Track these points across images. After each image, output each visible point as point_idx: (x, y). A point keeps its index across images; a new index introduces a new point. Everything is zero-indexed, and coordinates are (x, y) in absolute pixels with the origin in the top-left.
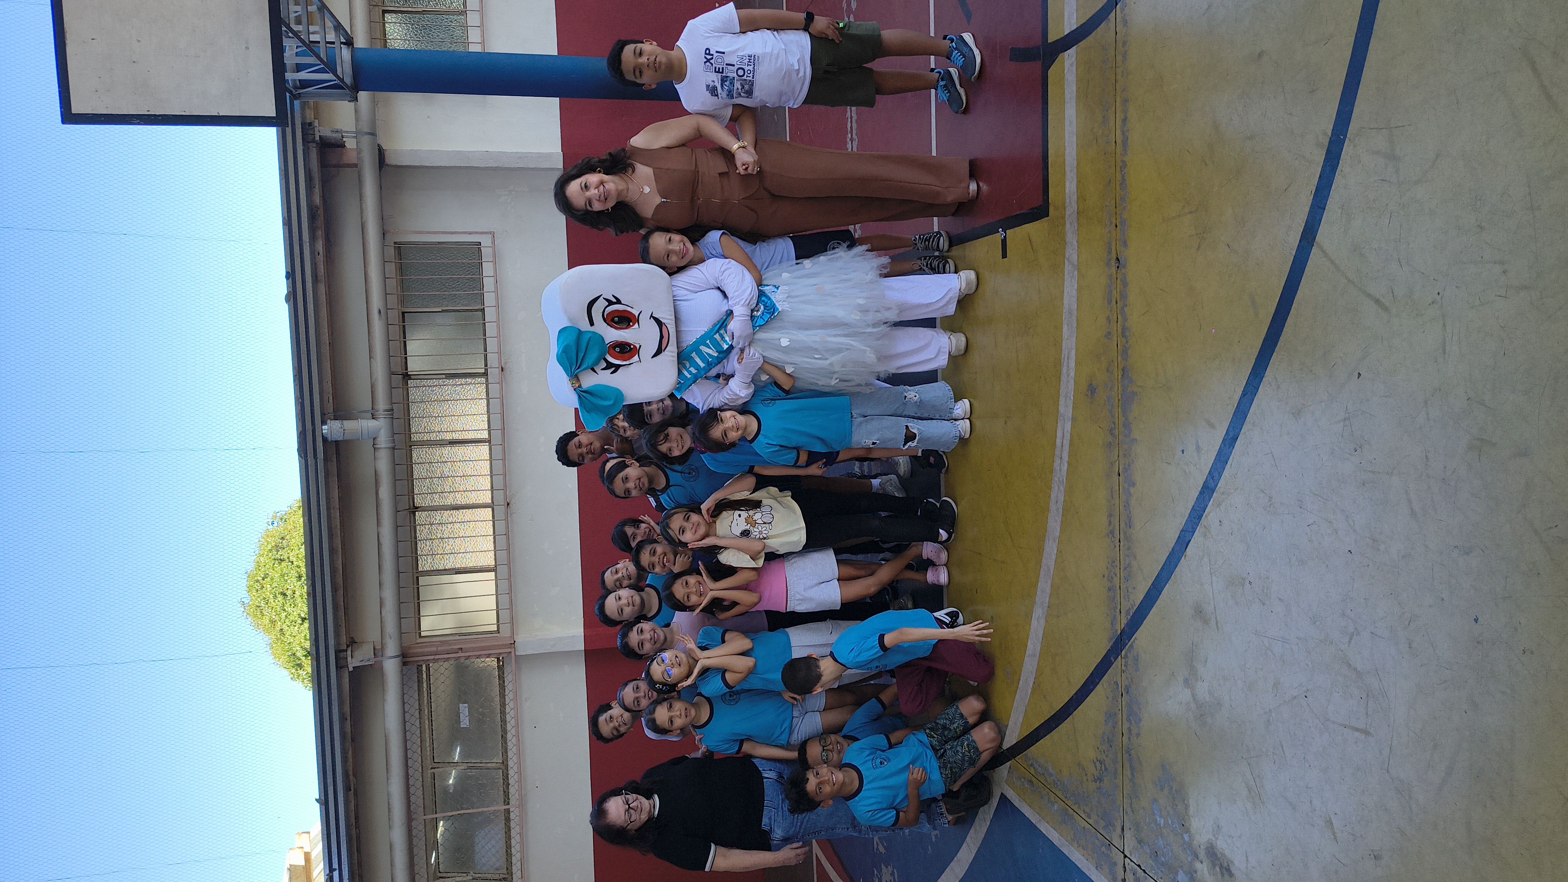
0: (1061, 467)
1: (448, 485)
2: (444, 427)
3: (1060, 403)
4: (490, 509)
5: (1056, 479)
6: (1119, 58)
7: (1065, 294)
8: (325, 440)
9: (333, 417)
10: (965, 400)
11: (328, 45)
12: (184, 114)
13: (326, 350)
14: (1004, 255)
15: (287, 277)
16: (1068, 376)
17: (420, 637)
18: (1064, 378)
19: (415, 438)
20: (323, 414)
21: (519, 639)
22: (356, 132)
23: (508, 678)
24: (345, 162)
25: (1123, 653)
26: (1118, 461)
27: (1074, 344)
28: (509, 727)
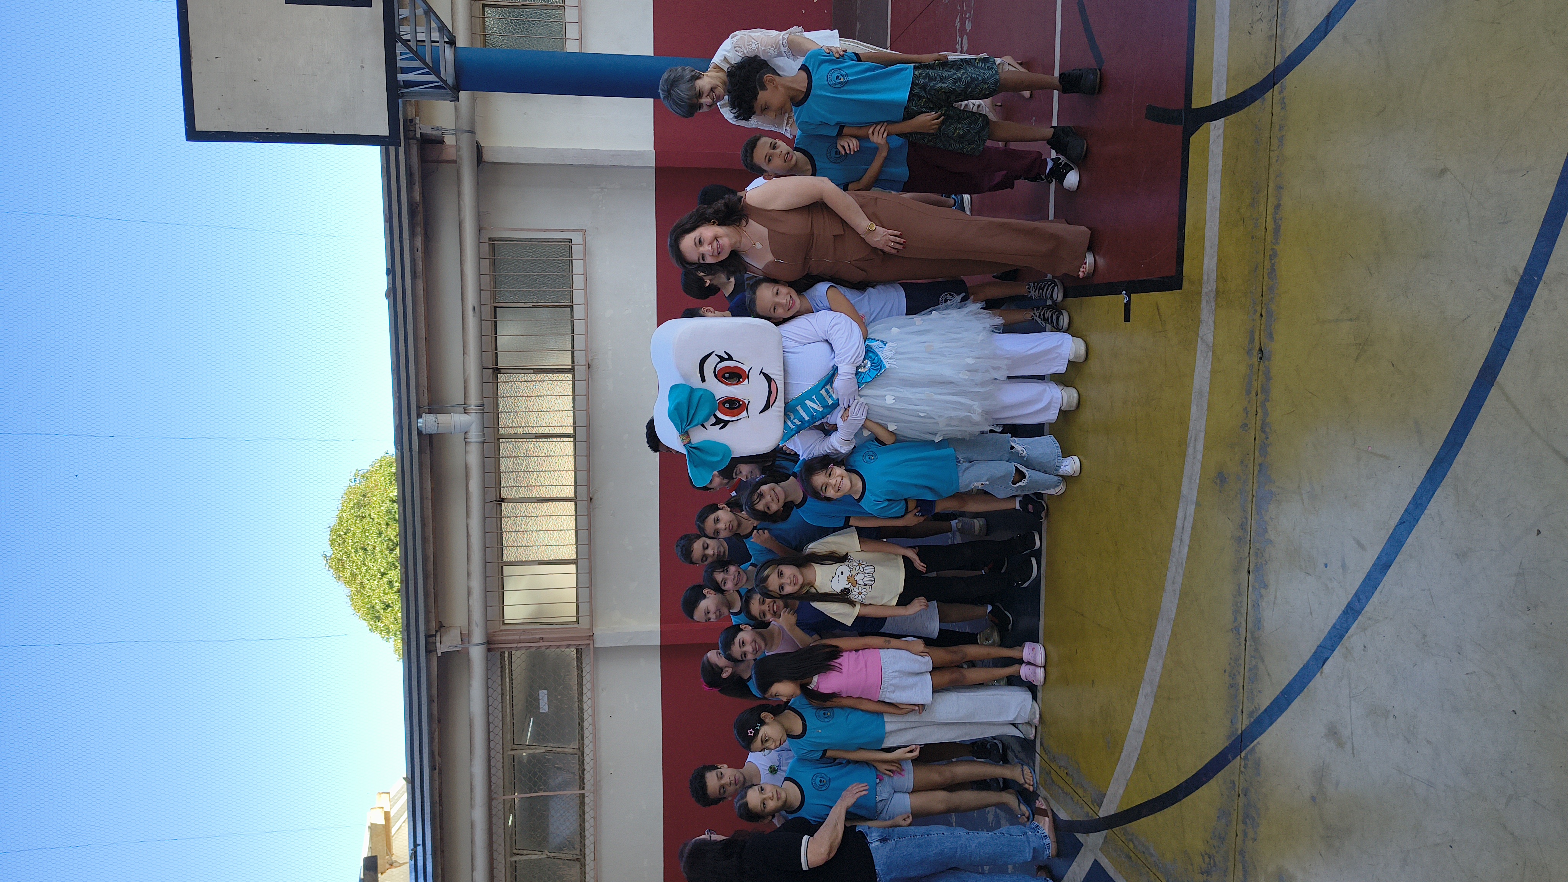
0: (1181, 550)
1: (533, 479)
2: (531, 422)
3: (1183, 483)
4: (573, 503)
5: (1174, 560)
6: (1275, 141)
7: (1196, 373)
8: (420, 433)
9: (427, 411)
10: (1075, 458)
11: (433, 44)
12: (301, 132)
13: (422, 344)
14: (1127, 319)
15: (388, 274)
16: (1194, 458)
17: (504, 624)
18: (1189, 459)
19: (502, 431)
20: (418, 407)
21: (597, 632)
22: (456, 130)
23: (586, 668)
24: (445, 158)
25: (1243, 754)
26: (1248, 559)
27: (1203, 427)
28: (586, 716)
